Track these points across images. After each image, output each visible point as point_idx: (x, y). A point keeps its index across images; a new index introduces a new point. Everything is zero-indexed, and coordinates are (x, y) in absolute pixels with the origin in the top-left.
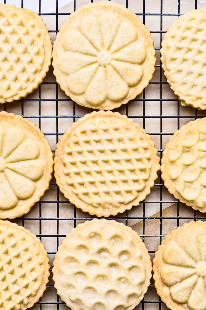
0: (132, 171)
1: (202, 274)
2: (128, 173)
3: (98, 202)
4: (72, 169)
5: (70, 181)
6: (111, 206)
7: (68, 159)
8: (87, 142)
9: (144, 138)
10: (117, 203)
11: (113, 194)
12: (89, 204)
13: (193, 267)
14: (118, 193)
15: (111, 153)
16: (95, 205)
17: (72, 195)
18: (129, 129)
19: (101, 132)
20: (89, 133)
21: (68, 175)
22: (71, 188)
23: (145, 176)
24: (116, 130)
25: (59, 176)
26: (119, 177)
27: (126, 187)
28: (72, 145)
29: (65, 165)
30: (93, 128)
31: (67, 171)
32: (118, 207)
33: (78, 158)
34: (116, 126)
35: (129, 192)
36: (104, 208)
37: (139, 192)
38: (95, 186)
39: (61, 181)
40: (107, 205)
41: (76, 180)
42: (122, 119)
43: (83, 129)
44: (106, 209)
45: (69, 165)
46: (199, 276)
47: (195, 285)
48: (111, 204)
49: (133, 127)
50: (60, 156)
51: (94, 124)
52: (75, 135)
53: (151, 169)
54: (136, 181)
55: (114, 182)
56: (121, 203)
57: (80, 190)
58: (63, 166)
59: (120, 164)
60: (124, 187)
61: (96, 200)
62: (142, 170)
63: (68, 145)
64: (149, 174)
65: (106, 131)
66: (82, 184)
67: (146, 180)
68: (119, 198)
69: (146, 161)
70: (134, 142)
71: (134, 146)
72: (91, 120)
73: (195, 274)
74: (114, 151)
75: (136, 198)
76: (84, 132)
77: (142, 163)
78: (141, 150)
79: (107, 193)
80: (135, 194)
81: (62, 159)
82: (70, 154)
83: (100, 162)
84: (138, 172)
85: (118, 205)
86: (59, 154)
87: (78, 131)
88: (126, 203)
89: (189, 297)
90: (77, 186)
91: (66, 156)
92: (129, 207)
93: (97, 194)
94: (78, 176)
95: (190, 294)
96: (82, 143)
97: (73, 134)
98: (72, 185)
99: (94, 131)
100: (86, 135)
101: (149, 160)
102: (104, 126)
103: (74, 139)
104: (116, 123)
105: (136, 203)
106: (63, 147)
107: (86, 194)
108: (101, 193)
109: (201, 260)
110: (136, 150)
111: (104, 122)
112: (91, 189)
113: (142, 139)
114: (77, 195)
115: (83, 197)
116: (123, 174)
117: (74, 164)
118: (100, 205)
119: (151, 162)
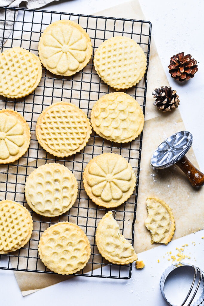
0: (77, 133)
1: (109, 181)
2: (75, 134)
3: (59, 149)
4: (45, 131)
5: (44, 137)
6: (65, 152)
7: (43, 126)
8: (54, 117)
9: (84, 116)
10: (68, 150)
11: (67, 145)
12: (53, 150)
13: (105, 177)
14: (69, 145)
15: (66, 123)
16: (57, 150)
17: (45, 145)
18: (76, 111)
19: (62, 112)
20: (55, 113)
21: (43, 134)
22: (44, 142)
23: (83, 136)
24: (69, 111)
25: (38, 134)
26: (70, 136)
27: (74, 142)
28: (46, 118)
29: (41, 129)
30: (57, 110)
31: (42, 132)
32: (69, 152)
33: (48, 126)
34: (69, 109)
35: (75, 144)
36: (61, 152)
37: (80, 144)
38: (57, 141)
39: (39, 137)
40: (63, 151)
41: (47, 137)
42: (73, 106)
43: (52, 110)
44: (63, 153)
45: (44, 129)
46: (107, 182)
47: (105, 186)
48: (65, 151)
49: (78, 111)
50: (39, 124)
51: (58, 108)
52: (48, 113)
53: (87, 133)
54: (79, 139)
55: (67, 139)
56: (71, 150)
57: (49, 142)
58: (40, 130)
59: (70, 129)
60: (72, 142)
61: (57, 148)
62: (83, 133)
63: (44, 119)
64: (86, 135)
65: (64, 112)
66: (50, 139)
67: (84, 139)
68: (70, 148)
69: (84, 128)
70: (78, 118)
71: (79, 120)
72: (56, 106)
73: (105, 180)
74: (68, 123)
75: (78, 148)
76: (52, 112)
77: (82, 130)
78: (82, 123)
79: (63, 144)
80: (78, 145)
81: (40, 126)
82: (45, 123)
83: (60, 128)
84: (80, 134)
85: (69, 151)
86: (39, 123)
87: (49, 112)
88: (73, 150)
89: (101, 193)
90: (48, 140)
91: (42, 124)
92: (75, 153)
93: (58, 145)
94: (48, 135)
95: (103, 191)
96: (51, 118)
97: (46, 113)
98: (45, 140)
99: (58, 112)
100: (53, 114)
101: (86, 128)
102: (63, 109)
103: (47, 115)
104: (70, 108)
105: (79, 151)
106: (41, 119)
107: (52, 145)
108: (60, 145)
109: (109, 173)
110: (79, 122)
111: (63, 107)
112: (55, 142)
113: (83, 117)
114: (47, 145)
115: (50, 146)
116: (72, 135)
117: (46, 128)
118: (59, 150)
119: (87, 129)
